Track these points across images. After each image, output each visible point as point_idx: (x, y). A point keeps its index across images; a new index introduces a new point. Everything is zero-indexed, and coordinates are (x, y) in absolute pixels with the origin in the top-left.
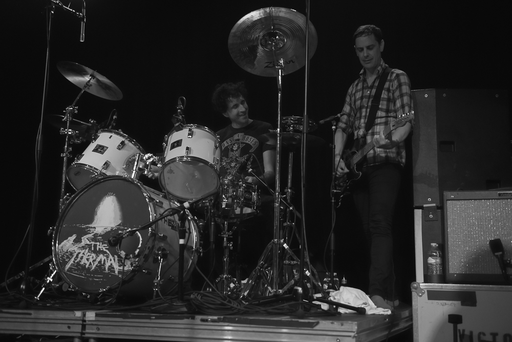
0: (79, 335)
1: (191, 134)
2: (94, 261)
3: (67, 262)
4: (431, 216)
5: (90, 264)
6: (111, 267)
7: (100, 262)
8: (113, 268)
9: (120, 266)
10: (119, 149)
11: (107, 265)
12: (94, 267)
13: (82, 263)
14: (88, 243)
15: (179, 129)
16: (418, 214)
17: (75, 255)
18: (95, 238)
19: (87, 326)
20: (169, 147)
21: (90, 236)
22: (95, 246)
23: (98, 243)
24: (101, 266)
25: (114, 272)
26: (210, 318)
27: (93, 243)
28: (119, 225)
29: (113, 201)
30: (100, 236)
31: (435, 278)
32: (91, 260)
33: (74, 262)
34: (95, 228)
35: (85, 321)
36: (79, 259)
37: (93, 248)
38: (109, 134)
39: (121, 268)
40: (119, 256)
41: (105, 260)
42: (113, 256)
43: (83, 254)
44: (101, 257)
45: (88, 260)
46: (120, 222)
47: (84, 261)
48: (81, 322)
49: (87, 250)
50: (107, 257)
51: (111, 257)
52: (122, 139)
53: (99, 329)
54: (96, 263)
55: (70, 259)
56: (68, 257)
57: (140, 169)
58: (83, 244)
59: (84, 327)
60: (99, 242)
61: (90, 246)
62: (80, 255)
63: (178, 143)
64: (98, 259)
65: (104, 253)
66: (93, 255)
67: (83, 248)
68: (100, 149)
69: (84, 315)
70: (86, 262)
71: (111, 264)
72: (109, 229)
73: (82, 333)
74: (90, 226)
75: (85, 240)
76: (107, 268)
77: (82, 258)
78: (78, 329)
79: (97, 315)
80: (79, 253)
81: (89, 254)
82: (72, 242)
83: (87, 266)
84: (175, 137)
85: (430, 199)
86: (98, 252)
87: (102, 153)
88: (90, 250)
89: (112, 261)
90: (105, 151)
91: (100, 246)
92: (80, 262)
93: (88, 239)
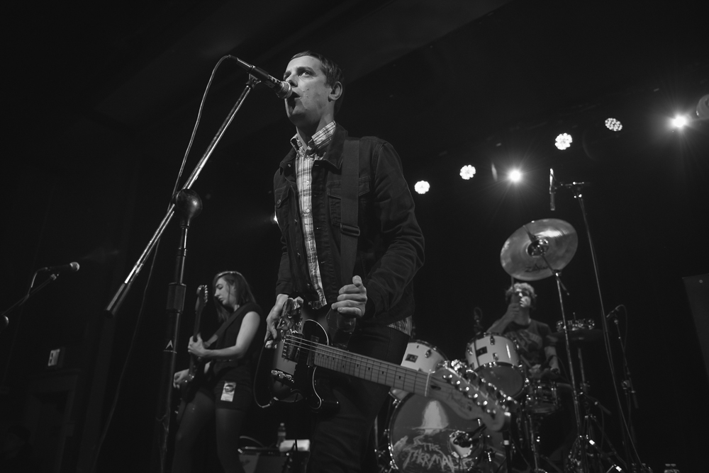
1: (493, 342)
2: (429, 460)
3: (403, 462)
5: (426, 463)
6: (447, 467)
7: (435, 461)
8: (449, 467)
9: (455, 465)
10: (428, 357)
11: (443, 463)
12: (430, 466)
13: (418, 462)
14: (420, 443)
15: (481, 337)
17: (410, 455)
18: (426, 439)
21: (421, 437)
22: (428, 447)
23: (430, 444)
25: (451, 471)
27: (425, 444)
28: (447, 427)
29: (437, 405)
30: (431, 437)
32: (426, 460)
33: (410, 460)
34: (424, 430)
36: (414, 459)
37: (426, 449)
38: (416, 344)
39: (457, 467)
40: (452, 456)
41: (439, 460)
42: (447, 456)
43: (418, 453)
44: (435, 457)
45: (423, 459)
46: (447, 424)
47: (419, 460)
49: (421, 451)
50: (441, 457)
51: (444, 457)
52: (428, 348)
54: (432, 463)
55: (406, 458)
56: (403, 457)
58: (415, 444)
60: (431, 442)
61: (422, 447)
62: (415, 455)
63: (484, 351)
64: (433, 459)
65: (437, 453)
66: (427, 455)
67: (417, 448)
68: (412, 358)
70: (422, 461)
71: (446, 464)
72: (438, 431)
74: (420, 428)
75: (417, 442)
76: (443, 467)
77: (417, 457)
80: (413, 453)
81: (423, 454)
82: (404, 442)
83: (423, 465)
84: (478, 344)
86: (432, 453)
87: (414, 361)
88: (423, 450)
89: (447, 461)
90: (416, 359)
91: (432, 447)
92: (415, 461)
93: (420, 440)
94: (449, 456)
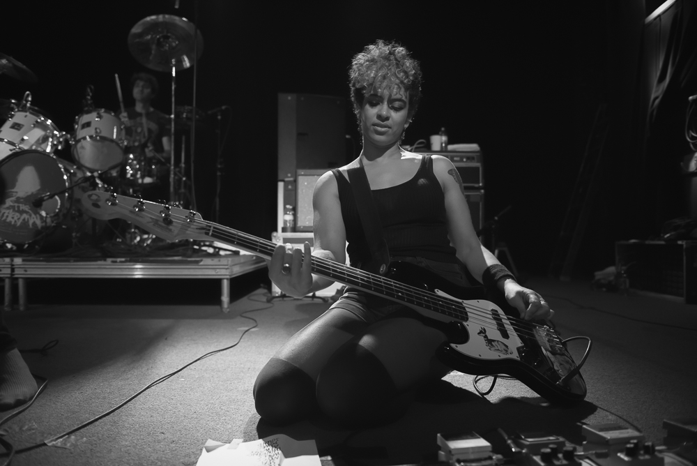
0: (9, 276)
1: (100, 117)
2: (19, 219)
4: (290, 187)
5: (15, 221)
6: (34, 224)
7: (24, 220)
8: (36, 224)
9: (42, 222)
11: (31, 222)
12: (19, 224)
13: (8, 220)
14: (12, 204)
15: (88, 112)
16: (281, 185)
18: (18, 200)
19: (16, 269)
20: (80, 127)
21: (13, 199)
22: (19, 207)
23: (21, 205)
24: (25, 223)
25: (37, 227)
26: (119, 260)
27: (16, 205)
28: (39, 190)
29: (31, 170)
30: (22, 198)
31: (289, 229)
32: (16, 218)
34: (16, 192)
35: (13, 265)
36: (4, 218)
37: (16, 209)
38: (25, 114)
39: (43, 224)
41: (28, 218)
42: (35, 215)
43: (8, 213)
44: (25, 216)
45: (13, 218)
46: (39, 187)
48: (10, 266)
49: (11, 210)
50: (30, 215)
51: (33, 216)
53: (26, 271)
54: (21, 220)
57: (54, 145)
59: (13, 270)
60: (22, 203)
61: (14, 207)
62: (6, 215)
63: (88, 124)
64: (22, 218)
65: (26, 212)
66: (18, 214)
67: (8, 208)
68: (17, 126)
69: (12, 261)
70: (12, 220)
71: (34, 221)
72: (30, 193)
73: (12, 275)
74: (13, 190)
76: (30, 225)
77: (7, 216)
78: (9, 271)
79: (23, 260)
80: (4, 213)
81: (13, 213)
83: (13, 223)
84: (85, 118)
85: (289, 175)
86: (22, 212)
87: (19, 130)
88: (14, 210)
89: (35, 219)
90: (21, 128)
91: (23, 207)
92: (6, 219)
93: (11, 201)
94: (38, 216)
